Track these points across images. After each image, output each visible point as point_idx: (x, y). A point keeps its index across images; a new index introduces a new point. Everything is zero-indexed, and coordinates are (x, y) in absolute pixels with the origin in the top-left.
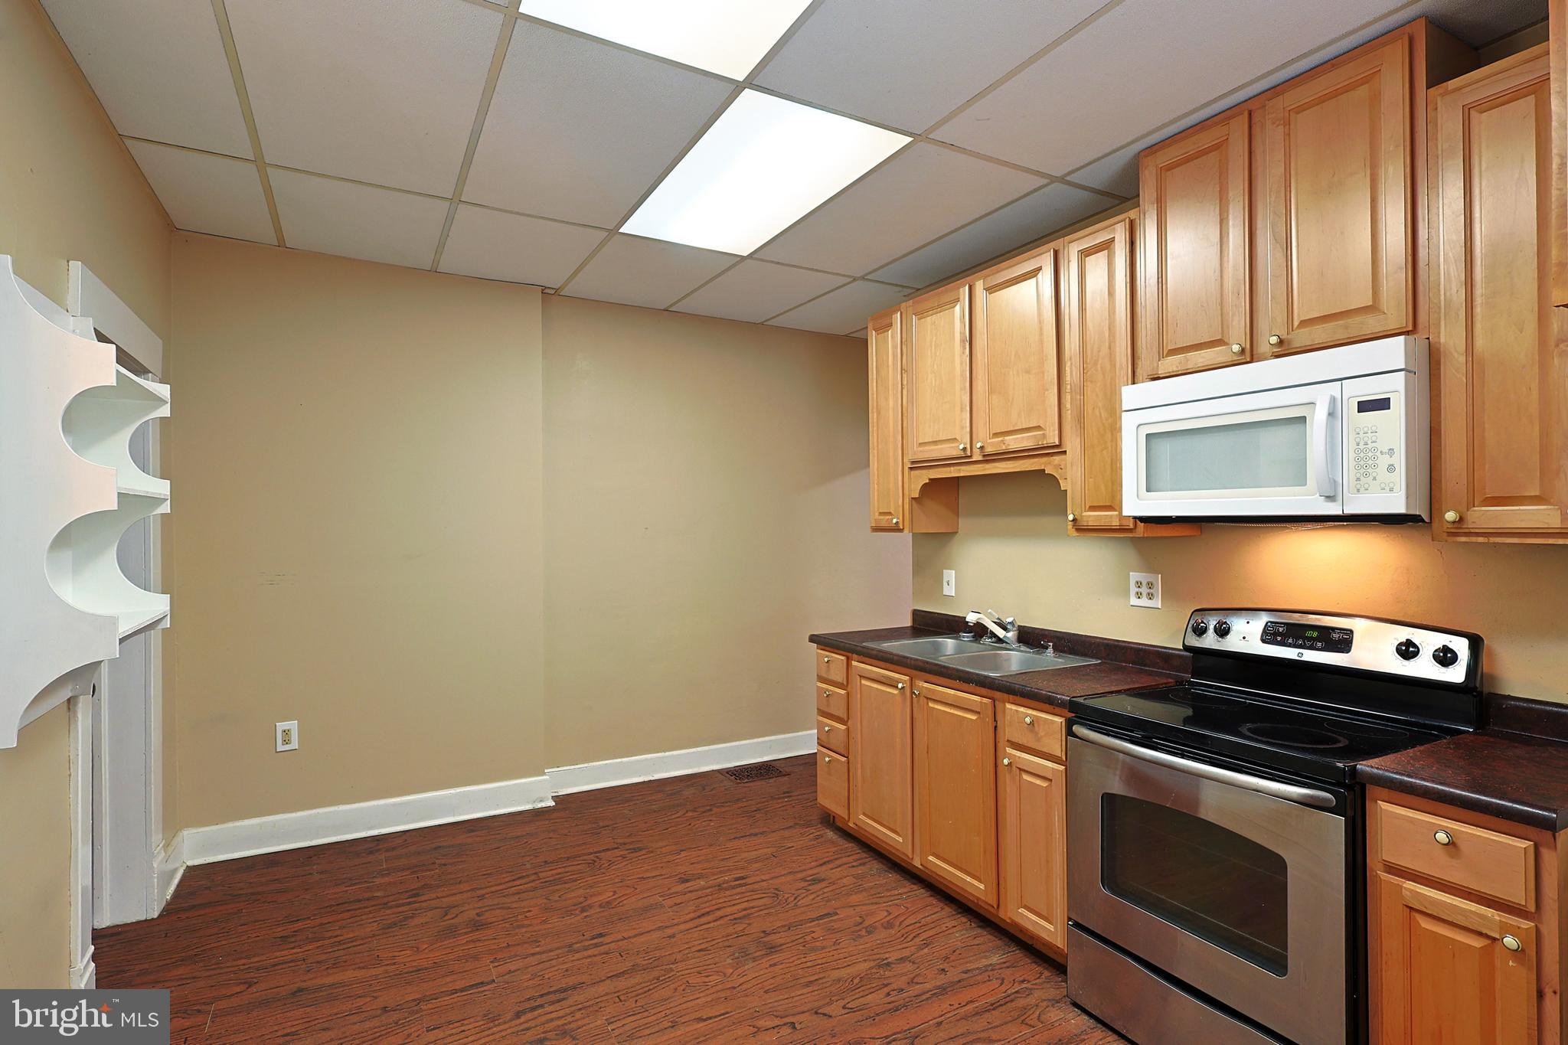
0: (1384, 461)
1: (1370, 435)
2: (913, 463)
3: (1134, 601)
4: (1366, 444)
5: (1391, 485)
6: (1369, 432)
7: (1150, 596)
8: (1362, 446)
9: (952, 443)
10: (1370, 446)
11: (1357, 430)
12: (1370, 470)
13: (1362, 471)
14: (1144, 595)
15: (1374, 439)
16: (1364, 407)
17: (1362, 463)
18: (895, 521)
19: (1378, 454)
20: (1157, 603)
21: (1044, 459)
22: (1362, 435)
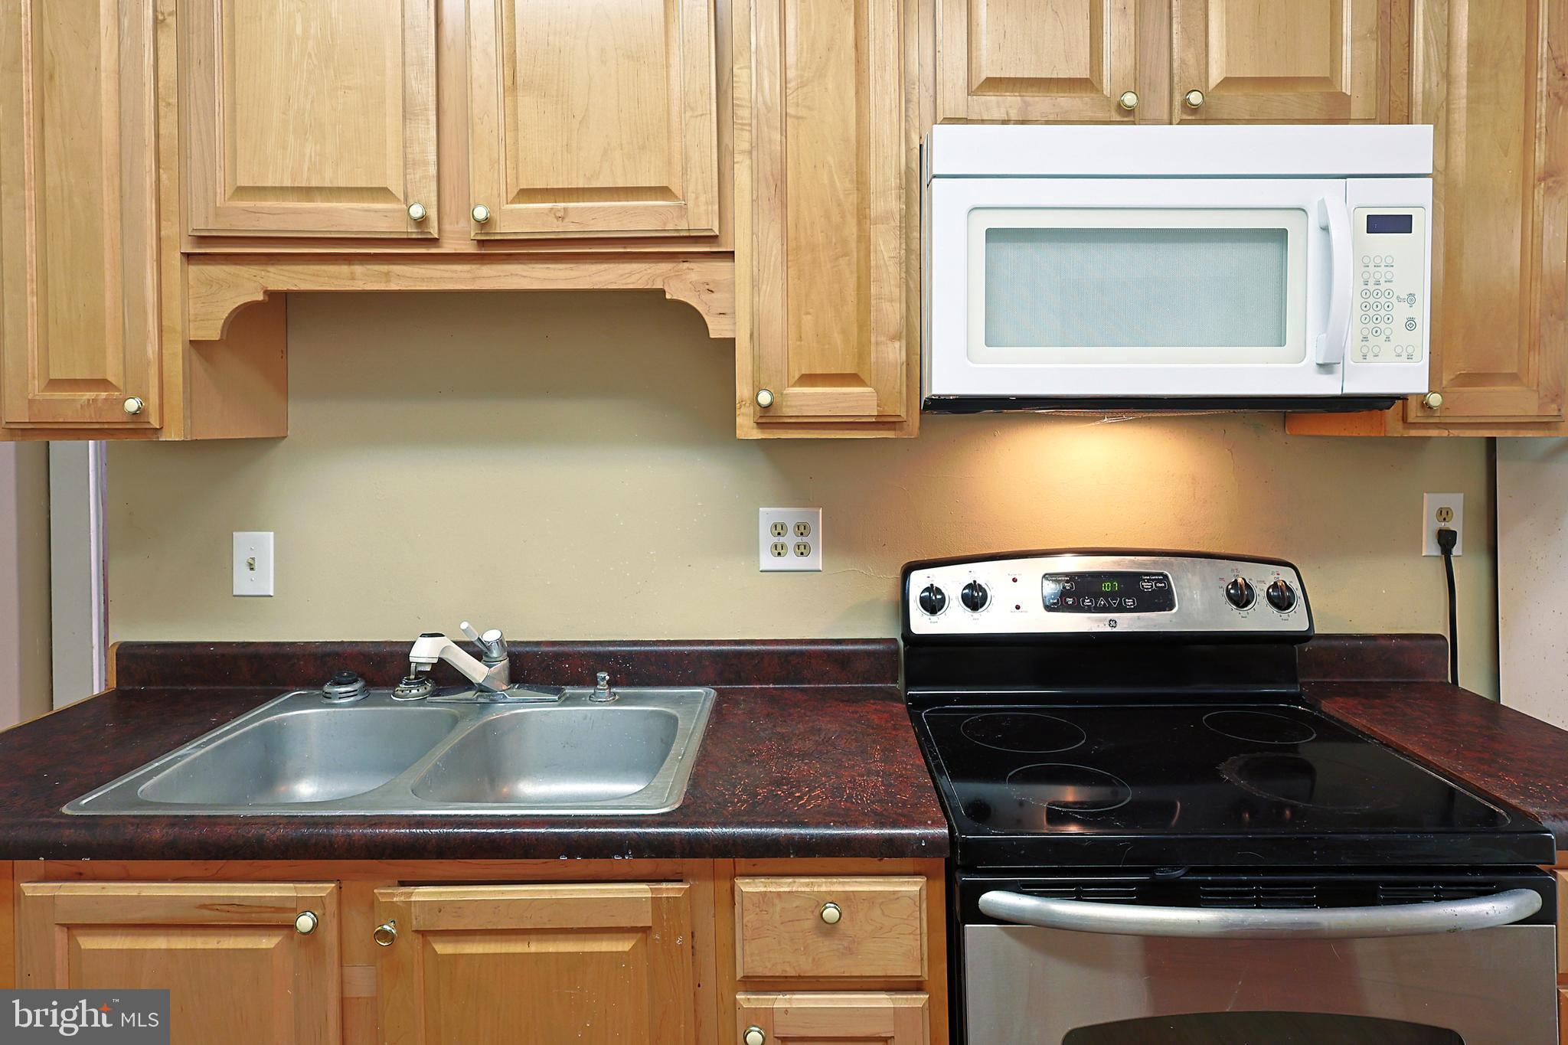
0: (1401, 312)
1: (1383, 269)
2: (202, 240)
3: (768, 561)
4: (1378, 283)
5: (1410, 350)
6: (1383, 264)
7: (803, 550)
8: (1371, 287)
9: (373, 200)
10: (1384, 286)
11: (1366, 260)
12: (1382, 325)
13: (1371, 325)
14: (791, 546)
15: (1389, 276)
16: (1378, 224)
17: (1371, 313)
18: (132, 405)
19: (1394, 300)
20: (815, 560)
21: (664, 267)
22: (1372, 269)
